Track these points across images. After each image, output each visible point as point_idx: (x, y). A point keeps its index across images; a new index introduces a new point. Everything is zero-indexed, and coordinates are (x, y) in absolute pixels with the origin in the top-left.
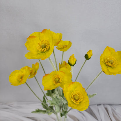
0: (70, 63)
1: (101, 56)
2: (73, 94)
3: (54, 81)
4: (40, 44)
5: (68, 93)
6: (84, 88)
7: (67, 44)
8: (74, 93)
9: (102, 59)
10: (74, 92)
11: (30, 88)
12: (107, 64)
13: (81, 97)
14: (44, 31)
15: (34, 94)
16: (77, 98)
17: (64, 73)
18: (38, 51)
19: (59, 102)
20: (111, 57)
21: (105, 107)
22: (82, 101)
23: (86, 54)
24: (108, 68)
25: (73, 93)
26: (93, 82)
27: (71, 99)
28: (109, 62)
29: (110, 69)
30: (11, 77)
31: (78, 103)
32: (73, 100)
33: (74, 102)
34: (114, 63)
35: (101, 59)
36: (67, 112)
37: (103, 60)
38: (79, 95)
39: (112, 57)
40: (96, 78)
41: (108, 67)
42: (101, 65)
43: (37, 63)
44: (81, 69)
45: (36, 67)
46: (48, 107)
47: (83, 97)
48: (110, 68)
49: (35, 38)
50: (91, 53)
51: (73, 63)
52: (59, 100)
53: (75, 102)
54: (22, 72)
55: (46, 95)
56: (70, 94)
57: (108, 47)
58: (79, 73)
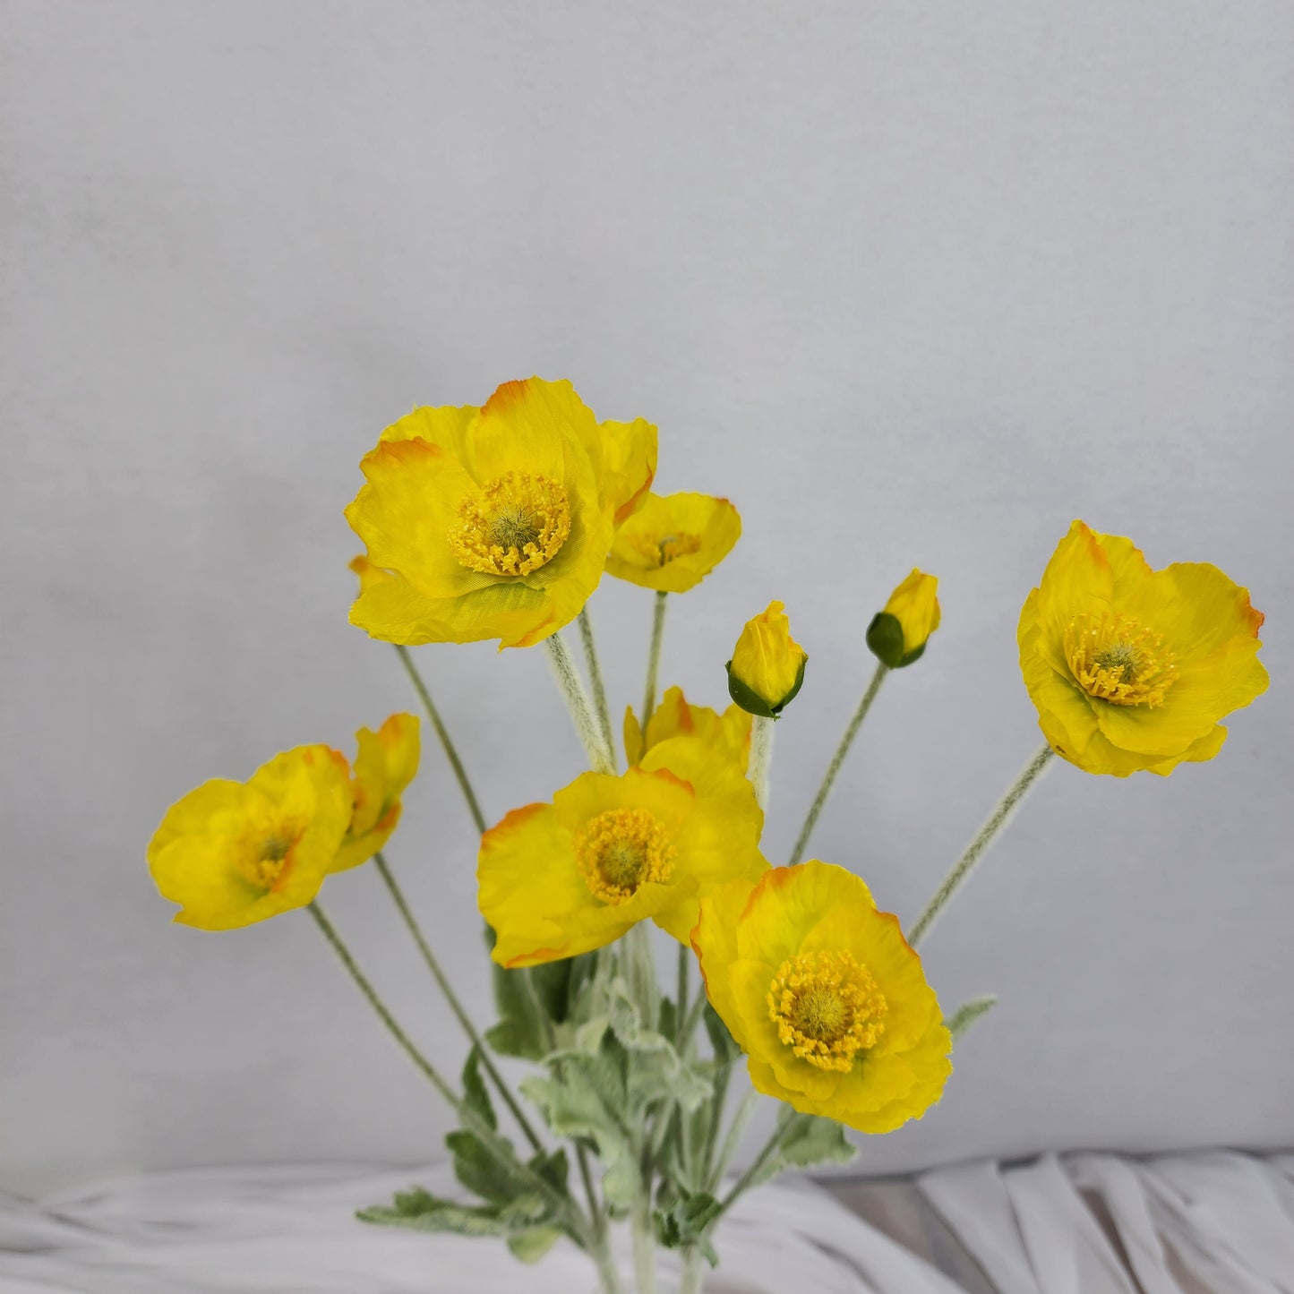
0: (749, 681)
1: (1032, 605)
2: (796, 983)
3: (597, 874)
4: (483, 509)
5: (744, 969)
6: (894, 919)
7: (696, 525)
8: (803, 969)
9: (1035, 630)
10: (805, 959)
11: (347, 959)
12: (1086, 679)
13: (864, 1006)
14: (508, 394)
15: (390, 1022)
16: (831, 1013)
17: (688, 785)
18: (462, 575)
19: (632, 1101)
20: (1118, 621)
21: (1086, 1180)
22: (883, 1040)
23: (880, 607)
24: (1095, 717)
25: (785, 968)
26: (958, 875)
27: (774, 1031)
28: (1106, 662)
29: (1116, 729)
30: (168, 849)
31: (845, 1065)
32: (799, 1035)
33: (801, 1051)
34: (1148, 674)
35: (1026, 641)
36: (719, 1209)
37: (1042, 646)
38: (843, 985)
39: (1127, 621)
40: (990, 831)
41: (1101, 712)
42: (1035, 688)
43: (394, 724)
44: (837, 763)
45: (394, 759)
46: (517, 1166)
47: (889, 1003)
48: (1112, 714)
49: (431, 463)
50: (923, 598)
51: (771, 683)
52: (634, 1081)
53: (816, 1051)
54: (274, 799)
55: (486, 1047)
56: (763, 978)
57: (1083, 526)
58: (820, 800)
